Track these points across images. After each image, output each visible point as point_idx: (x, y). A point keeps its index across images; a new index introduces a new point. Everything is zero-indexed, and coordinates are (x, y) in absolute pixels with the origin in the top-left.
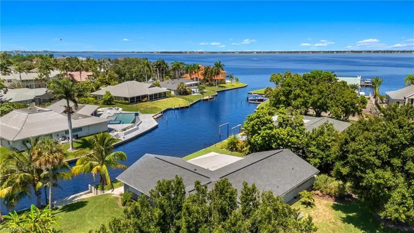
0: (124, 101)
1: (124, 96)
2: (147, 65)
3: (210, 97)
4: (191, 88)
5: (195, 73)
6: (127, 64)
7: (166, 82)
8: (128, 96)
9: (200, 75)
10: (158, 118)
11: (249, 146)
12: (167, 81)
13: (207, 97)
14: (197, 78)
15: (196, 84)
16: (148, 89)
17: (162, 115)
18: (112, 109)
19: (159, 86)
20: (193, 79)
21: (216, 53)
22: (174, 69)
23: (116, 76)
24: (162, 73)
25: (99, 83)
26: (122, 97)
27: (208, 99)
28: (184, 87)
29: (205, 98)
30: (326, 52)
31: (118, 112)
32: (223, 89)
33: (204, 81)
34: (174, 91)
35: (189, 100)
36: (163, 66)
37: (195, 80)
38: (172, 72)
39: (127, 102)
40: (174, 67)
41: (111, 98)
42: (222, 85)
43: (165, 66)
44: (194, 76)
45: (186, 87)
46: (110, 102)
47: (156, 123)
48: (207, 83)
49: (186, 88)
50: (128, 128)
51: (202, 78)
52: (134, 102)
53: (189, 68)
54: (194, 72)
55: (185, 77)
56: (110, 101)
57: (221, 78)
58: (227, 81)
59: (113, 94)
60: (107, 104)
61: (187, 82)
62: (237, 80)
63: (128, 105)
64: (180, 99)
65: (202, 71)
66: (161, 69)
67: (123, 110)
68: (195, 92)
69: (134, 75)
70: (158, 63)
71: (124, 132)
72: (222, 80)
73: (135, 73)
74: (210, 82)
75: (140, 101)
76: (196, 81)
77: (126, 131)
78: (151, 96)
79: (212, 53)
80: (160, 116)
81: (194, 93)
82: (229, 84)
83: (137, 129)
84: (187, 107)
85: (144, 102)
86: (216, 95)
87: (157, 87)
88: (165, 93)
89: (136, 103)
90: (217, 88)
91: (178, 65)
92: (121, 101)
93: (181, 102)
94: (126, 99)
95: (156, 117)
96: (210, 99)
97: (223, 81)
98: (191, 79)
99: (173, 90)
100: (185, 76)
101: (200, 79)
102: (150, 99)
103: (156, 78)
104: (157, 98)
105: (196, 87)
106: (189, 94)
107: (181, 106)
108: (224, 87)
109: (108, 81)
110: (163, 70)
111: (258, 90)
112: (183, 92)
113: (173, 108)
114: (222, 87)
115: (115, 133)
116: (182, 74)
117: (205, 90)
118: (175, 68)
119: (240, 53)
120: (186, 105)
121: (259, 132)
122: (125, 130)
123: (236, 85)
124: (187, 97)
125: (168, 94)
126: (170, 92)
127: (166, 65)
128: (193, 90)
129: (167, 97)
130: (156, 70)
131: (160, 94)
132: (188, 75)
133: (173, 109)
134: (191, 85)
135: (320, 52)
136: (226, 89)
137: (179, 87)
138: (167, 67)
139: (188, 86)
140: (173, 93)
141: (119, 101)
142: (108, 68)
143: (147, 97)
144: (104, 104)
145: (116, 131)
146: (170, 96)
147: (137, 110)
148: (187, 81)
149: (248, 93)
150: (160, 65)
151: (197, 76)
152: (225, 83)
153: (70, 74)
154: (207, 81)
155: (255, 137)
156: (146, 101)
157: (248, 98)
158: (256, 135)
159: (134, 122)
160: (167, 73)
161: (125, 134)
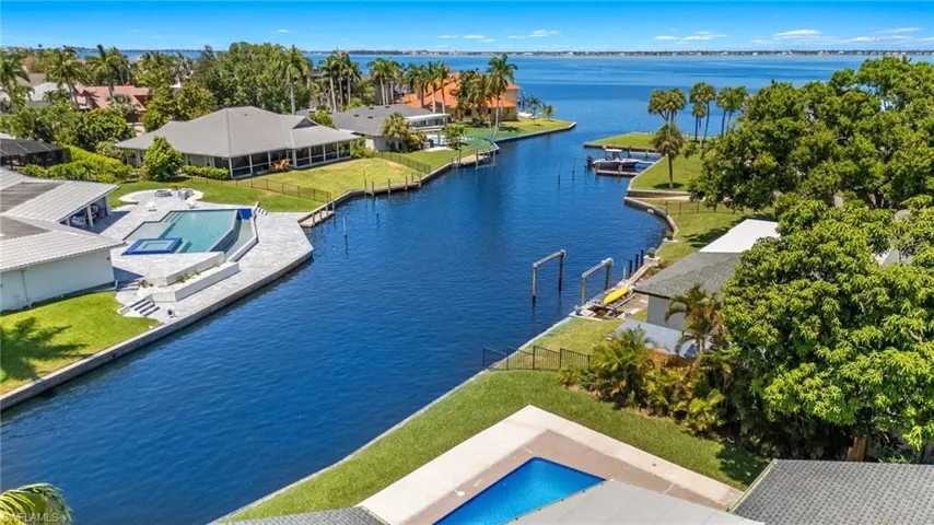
0: (214, 170)
1: (213, 153)
2: (292, 62)
3: (481, 158)
4: (424, 129)
5: (435, 90)
6: (238, 60)
7: (351, 111)
8: (225, 153)
9: (447, 95)
10: (317, 224)
11: (716, 398)
12: (355, 110)
13: (472, 158)
14: (439, 106)
15: (437, 121)
16: (291, 132)
17: (330, 216)
18: (170, 195)
19: (328, 123)
20: (428, 107)
21: (480, 53)
22: (376, 82)
23: (206, 93)
24: (345, 92)
25: (156, 114)
26: (208, 157)
27: (473, 165)
28: (403, 128)
29: (465, 160)
30: (735, 53)
31: (183, 205)
32: (513, 135)
33: (459, 112)
34: (375, 138)
35: (419, 166)
36: (345, 71)
37: (434, 109)
38: (372, 89)
39: (223, 171)
40: (376, 73)
41: (171, 159)
42: (508, 124)
43: (351, 71)
44: (432, 99)
45: (408, 126)
46: (167, 172)
47: (305, 247)
48: (466, 120)
49: (409, 131)
50: (196, 270)
51: (453, 103)
52: (248, 171)
53: (417, 75)
54: (430, 88)
55: (406, 103)
56: (169, 170)
57: (505, 105)
58: (521, 114)
59: (179, 147)
60: (162, 179)
61: (413, 114)
62: (550, 111)
63: (225, 183)
64: (392, 164)
65: (453, 86)
66: (341, 79)
67: (204, 199)
68: (435, 142)
69: (260, 93)
70: (333, 63)
71: (180, 286)
72: (508, 109)
73: (263, 86)
74: (475, 115)
75: (266, 167)
76: (437, 112)
77: (188, 282)
78: (302, 153)
79: (470, 54)
80: (324, 221)
81: (432, 145)
82: (526, 120)
83: (235, 271)
84: (412, 189)
85: (280, 171)
86: (497, 152)
87: (321, 127)
88: (346, 145)
89: (255, 175)
90: (495, 133)
91: (386, 70)
92: (205, 169)
93: (392, 172)
94: (220, 162)
95: (309, 222)
96: (481, 163)
97: (509, 115)
98: (424, 107)
99: (370, 137)
100: (404, 99)
101: (447, 107)
102: (299, 163)
103: (328, 105)
104: (321, 159)
105: (438, 127)
106: (417, 149)
107: (395, 185)
108: (516, 129)
109: (184, 108)
110: (345, 83)
111: (611, 138)
112: (400, 144)
113: (370, 190)
114: (510, 129)
115: (142, 293)
116: (397, 96)
117: (464, 139)
118: (378, 77)
119: (535, 53)
120: (410, 183)
121: (822, 351)
122: (180, 278)
123: (547, 125)
124: (414, 156)
125: (355, 147)
126: (362, 143)
127: (354, 69)
128: (429, 137)
129: (354, 158)
130: (328, 83)
131: (330, 147)
132: (414, 97)
133: (369, 195)
134: (423, 123)
135: (720, 52)
136: (520, 135)
137: (388, 128)
138: (357, 74)
139: (415, 124)
140: (370, 144)
141: (200, 170)
142: (188, 74)
143: (291, 156)
144: (151, 180)
145: (144, 284)
146: (363, 155)
147: (252, 199)
148: (412, 112)
149: (586, 147)
150: (336, 67)
151: (440, 100)
152: (515, 120)
153: (86, 94)
154: (468, 113)
155: (801, 381)
156: (285, 170)
157: (590, 161)
158: (807, 367)
159: (225, 245)
160: (358, 91)
161: (181, 296)
